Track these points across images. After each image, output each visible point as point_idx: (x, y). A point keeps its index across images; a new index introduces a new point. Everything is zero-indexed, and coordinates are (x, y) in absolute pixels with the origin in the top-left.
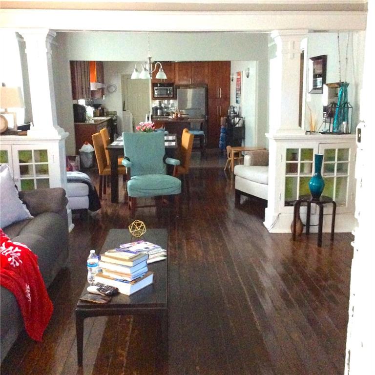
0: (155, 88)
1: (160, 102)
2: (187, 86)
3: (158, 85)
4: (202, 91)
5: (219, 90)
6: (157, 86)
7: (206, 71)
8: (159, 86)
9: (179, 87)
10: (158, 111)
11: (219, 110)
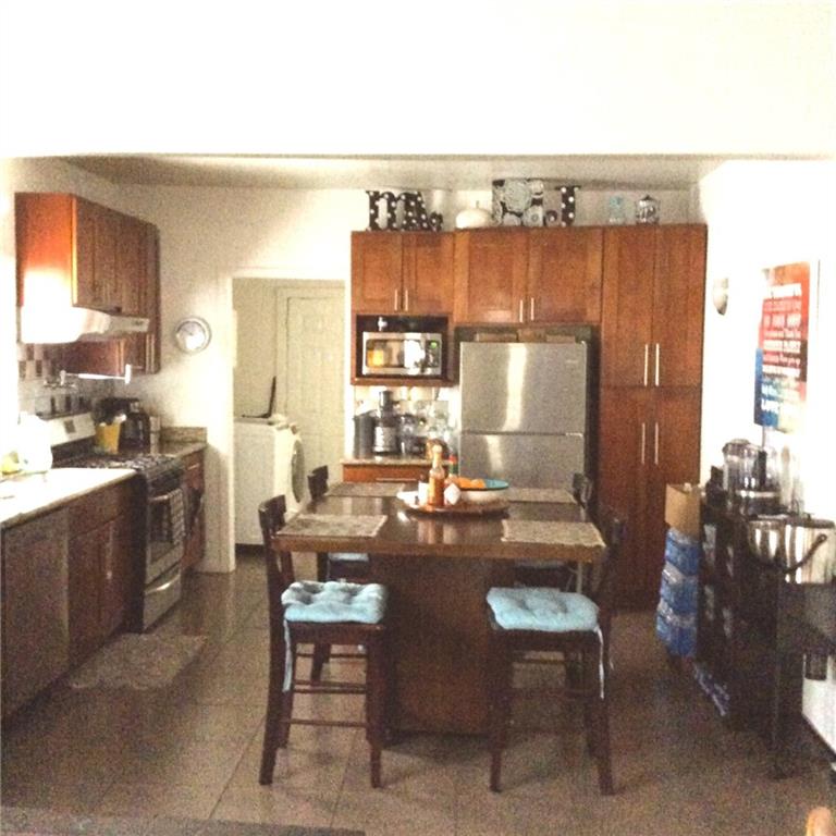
0: (367, 336)
1: (387, 394)
2: (505, 333)
3: (381, 324)
4: (575, 356)
5: (652, 350)
6: (375, 329)
7: (594, 270)
8: (386, 330)
9: (466, 333)
10: (380, 432)
11: (650, 449)
